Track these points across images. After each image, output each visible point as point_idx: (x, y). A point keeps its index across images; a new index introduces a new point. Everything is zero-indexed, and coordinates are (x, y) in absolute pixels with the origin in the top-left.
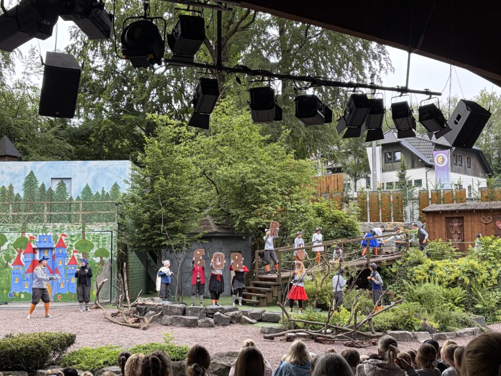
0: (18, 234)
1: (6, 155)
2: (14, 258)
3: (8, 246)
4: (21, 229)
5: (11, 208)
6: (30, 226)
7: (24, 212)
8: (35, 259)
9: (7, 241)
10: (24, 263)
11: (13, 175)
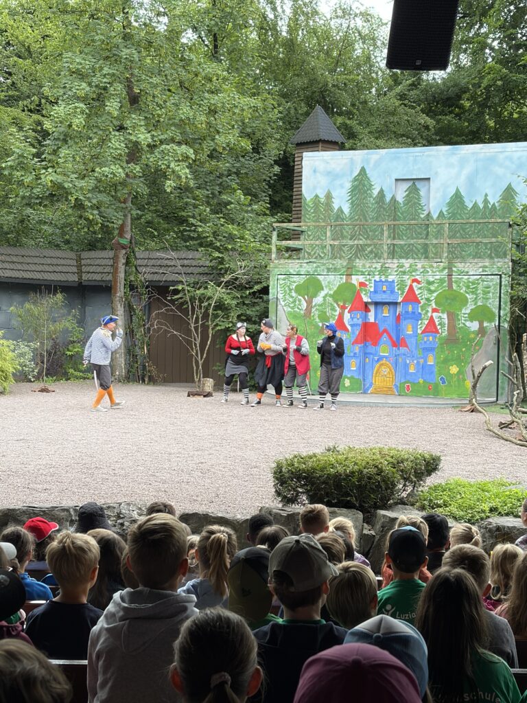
0: (341, 278)
1: (320, 140)
2: (334, 319)
3: (324, 297)
4: (345, 269)
5: (329, 234)
6: (359, 263)
7: (351, 239)
8: (367, 321)
9: (323, 289)
10: (349, 328)
11: (333, 175)
